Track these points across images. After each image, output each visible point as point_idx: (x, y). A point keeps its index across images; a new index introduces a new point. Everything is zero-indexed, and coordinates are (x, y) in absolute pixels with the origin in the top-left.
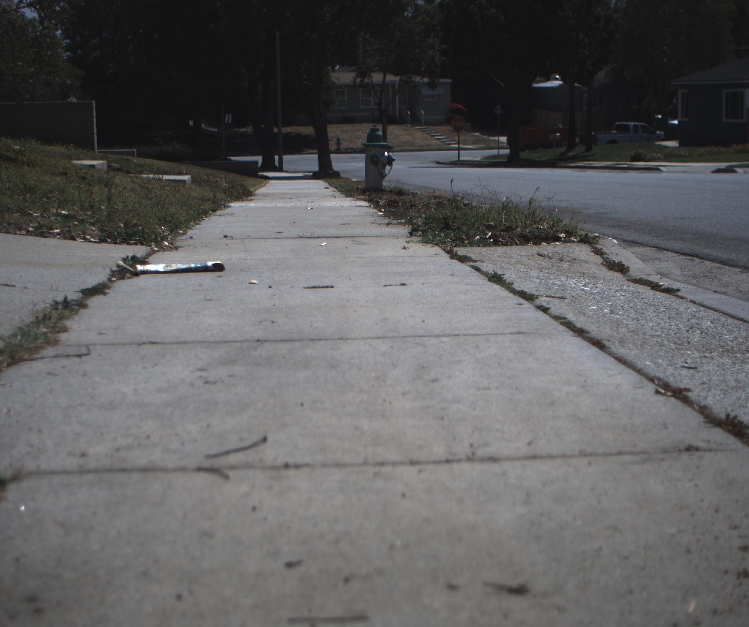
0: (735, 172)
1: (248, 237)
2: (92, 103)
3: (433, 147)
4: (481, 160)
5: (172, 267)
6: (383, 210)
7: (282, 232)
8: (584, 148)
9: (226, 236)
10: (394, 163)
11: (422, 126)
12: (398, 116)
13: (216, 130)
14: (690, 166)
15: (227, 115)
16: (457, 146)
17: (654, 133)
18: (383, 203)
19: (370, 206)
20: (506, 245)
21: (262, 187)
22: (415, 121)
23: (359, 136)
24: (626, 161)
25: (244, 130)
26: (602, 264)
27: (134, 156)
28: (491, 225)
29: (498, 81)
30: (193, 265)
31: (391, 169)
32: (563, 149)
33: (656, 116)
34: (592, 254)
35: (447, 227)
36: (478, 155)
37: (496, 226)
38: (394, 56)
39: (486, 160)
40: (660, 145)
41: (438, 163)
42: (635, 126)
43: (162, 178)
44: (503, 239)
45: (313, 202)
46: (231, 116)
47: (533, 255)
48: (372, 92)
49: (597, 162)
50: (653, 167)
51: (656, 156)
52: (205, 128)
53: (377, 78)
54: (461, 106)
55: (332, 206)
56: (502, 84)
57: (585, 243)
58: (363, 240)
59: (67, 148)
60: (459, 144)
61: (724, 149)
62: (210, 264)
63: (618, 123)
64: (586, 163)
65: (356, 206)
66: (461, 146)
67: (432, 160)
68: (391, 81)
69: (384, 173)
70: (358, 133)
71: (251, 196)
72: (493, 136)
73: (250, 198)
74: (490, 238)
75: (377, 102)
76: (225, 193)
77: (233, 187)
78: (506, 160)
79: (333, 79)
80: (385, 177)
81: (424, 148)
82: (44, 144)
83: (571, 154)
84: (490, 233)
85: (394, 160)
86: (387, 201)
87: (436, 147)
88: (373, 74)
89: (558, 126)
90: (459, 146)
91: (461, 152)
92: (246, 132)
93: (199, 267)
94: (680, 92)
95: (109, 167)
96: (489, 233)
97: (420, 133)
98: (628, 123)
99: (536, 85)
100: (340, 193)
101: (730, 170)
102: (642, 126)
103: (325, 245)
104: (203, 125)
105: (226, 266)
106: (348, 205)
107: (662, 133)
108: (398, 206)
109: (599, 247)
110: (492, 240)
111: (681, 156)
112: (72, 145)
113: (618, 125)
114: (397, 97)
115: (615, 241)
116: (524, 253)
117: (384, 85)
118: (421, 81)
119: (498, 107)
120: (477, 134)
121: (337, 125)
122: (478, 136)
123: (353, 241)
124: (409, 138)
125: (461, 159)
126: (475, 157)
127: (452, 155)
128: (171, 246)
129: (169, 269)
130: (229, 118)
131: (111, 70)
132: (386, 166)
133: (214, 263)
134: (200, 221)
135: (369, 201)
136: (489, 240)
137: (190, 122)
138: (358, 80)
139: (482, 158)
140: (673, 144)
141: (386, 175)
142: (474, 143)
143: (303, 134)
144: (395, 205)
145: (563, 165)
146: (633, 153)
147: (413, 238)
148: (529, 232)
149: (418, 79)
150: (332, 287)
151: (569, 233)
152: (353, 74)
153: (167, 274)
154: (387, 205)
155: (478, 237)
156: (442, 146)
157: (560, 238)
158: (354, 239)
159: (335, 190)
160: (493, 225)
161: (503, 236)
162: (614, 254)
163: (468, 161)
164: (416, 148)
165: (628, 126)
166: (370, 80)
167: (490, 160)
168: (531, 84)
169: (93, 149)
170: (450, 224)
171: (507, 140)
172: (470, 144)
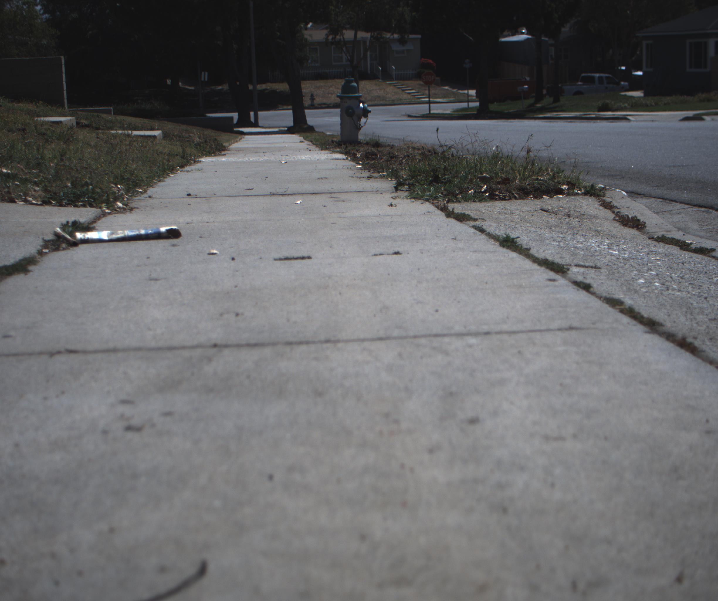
0: (702, 119)
1: (215, 196)
2: (61, 59)
3: (404, 101)
4: (451, 113)
5: (118, 234)
6: (361, 163)
7: (253, 189)
8: (551, 99)
9: (189, 195)
10: (370, 115)
11: (393, 80)
12: (369, 72)
13: (193, 88)
14: (658, 115)
15: (203, 73)
16: (427, 99)
17: (618, 84)
18: (361, 156)
19: (347, 158)
20: (503, 199)
21: (237, 142)
22: (386, 76)
23: (332, 92)
24: (593, 112)
25: (220, 87)
26: (614, 219)
27: (110, 113)
28: (485, 177)
29: (467, 36)
30: (143, 232)
31: (366, 121)
32: (531, 101)
33: (619, 68)
34: (601, 208)
35: (436, 180)
36: (448, 108)
37: (491, 178)
38: (364, 13)
39: (456, 113)
40: (626, 95)
41: (409, 116)
42: (600, 78)
43: (132, 133)
44: (500, 193)
45: (287, 156)
46: (207, 73)
47: (536, 211)
48: (344, 49)
49: (565, 113)
50: (621, 117)
51: (623, 106)
52: (182, 87)
53: (349, 34)
54: (430, 61)
55: (307, 159)
56: (471, 38)
57: (591, 196)
58: (343, 196)
59: (36, 104)
60: (429, 98)
61: (690, 98)
62: (163, 229)
63: (583, 75)
64: (554, 114)
65: (333, 159)
66: (431, 100)
67: (404, 113)
68: (362, 38)
69: (360, 125)
70: (331, 89)
71: (224, 150)
72: (462, 90)
73: (223, 153)
74: (485, 192)
75: (349, 58)
76: (197, 148)
77: (206, 141)
78: (475, 113)
79: (306, 36)
80: (360, 129)
81: (396, 102)
82: (12, 102)
83: (539, 105)
84: (486, 186)
85: (370, 112)
86: (365, 153)
87: (408, 101)
88: (344, 31)
89: (525, 79)
90: (429, 100)
91: (431, 105)
92: (222, 89)
93: (151, 234)
94: (644, 43)
95: (78, 123)
96: (484, 186)
97: (391, 87)
98: (593, 75)
99: (504, 40)
100: (315, 146)
101: (698, 118)
102: (607, 77)
103: (301, 202)
104: (180, 84)
105: (182, 232)
106: (324, 158)
107: (626, 83)
108: (376, 158)
109: (608, 200)
110: (487, 194)
111: (647, 105)
112: (41, 102)
113: (583, 77)
114: (369, 53)
115: (624, 193)
116: (526, 208)
117: (355, 41)
118: (392, 37)
119: (467, 61)
120: (446, 88)
121: (311, 82)
122: (447, 90)
123: (332, 197)
124: (381, 93)
125: (432, 112)
126: (445, 110)
127: (423, 109)
128: (125, 207)
129: (114, 236)
130: (205, 76)
131: (90, 32)
132: (361, 118)
133: (168, 228)
134: (164, 178)
135: (346, 153)
136: (484, 194)
137: (168, 81)
138: (330, 37)
139: (452, 110)
140: (638, 94)
141: (362, 127)
142: (444, 97)
143: (278, 90)
144: (373, 157)
145: (532, 116)
146: (600, 103)
147: (399, 193)
148: (529, 184)
149: (388, 35)
150: (309, 258)
151: (572, 185)
152: (325, 32)
153: (111, 243)
154: (365, 157)
155: (472, 191)
156: (413, 100)
157: (563, 190)
158: (333, 195)
159: (310, 143)
160: (488, 177)
161: (500, 189)
162: (625, 207)
163: (439, 114)
164: (388, 103)
165: (593, 78)
166: (342, 37)
167: (460, 113)
168: (498, 39)
169: (63, 106)
170: (440, 176)
171: (476, 93)
172: (440, 98)
